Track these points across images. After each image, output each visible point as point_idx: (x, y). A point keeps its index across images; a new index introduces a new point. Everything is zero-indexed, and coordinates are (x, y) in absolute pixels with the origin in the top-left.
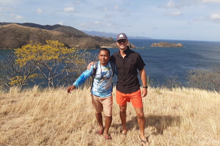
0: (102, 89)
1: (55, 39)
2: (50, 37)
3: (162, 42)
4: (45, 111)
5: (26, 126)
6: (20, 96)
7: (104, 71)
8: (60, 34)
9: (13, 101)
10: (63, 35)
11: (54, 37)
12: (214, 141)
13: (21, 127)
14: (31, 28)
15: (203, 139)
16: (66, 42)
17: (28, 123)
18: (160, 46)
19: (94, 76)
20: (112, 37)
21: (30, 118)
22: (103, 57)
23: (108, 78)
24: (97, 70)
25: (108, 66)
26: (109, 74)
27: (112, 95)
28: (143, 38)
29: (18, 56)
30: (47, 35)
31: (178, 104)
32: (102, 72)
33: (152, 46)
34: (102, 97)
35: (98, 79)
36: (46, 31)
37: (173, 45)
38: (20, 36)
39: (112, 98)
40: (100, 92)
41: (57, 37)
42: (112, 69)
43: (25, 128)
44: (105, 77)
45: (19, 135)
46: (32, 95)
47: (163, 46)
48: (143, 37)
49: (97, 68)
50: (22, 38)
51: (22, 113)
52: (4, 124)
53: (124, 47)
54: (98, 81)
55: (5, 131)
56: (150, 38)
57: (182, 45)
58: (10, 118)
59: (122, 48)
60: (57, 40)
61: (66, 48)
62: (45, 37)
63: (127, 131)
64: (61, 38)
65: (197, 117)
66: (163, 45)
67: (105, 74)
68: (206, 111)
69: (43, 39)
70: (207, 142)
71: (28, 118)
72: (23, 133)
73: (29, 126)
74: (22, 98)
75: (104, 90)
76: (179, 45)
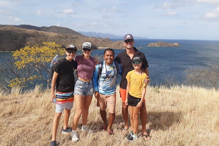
0: (107, 87)
1: (51, 40)
2: (46, 39)
3: (159, 42)
4: (49, 110)
5: (32, 125)
6: (22, 97)
7: (109, 70)
8: (56, 35)
9: (16, 102)
10: (60, 37)
11: (50, 38)
12: (210, 134)
13: (27, 125)
14: (27, 30)
15: (200, 132)
16: (63, 44)
17: (34, 122)
18: (157, 46)
19: (99, 75)
20: (109, 38)
21: (34, 118)
22: (109, 57)
23: (113, 77)
24: (103, 69)
25: (112, 65)
26: (113, 72)
27: (115, 93)
28: (140, 39)
29: (16, 58)
30: (44, 36)
31: (176, 101)
32: (107, 71)
33: (149, 46)
34: (107, 95)
35: (104, 77)
36: (43, 33)
37: (169, 45)
38: (17, 38)
39: (115, 96)
40: (105, 90)
41: (54, 39)
42: (116, 68)
43: (31, 127)
44: (110, 76)
45: (26, 133)
46: (34, 96)
47: (160, 46)
48: (140, 37)
49: (102, 67)
50: (19, 40)
51: (26, 113)
52: (10, 123)
53: (131, 47)
54: (103, 79)
55: (13, 129)
56: (147, 38)
57: (179, 44)
58: (16, 118)
59: (129, 47)
60: (54, 41)
61: (63, 49)
62: (42, 39)
63: (129, 127)
64: (58, 39)
65: (195, 113)
66: (160, 44)
67: (110, 73)
68: (204, 108)
69: (40, 40)
70: (204, 135)
71: (33, 117)
72: (30, 131)
73: (35, 125)
74: (25, 99)
75: (108, 88)
76: (176, 44)
